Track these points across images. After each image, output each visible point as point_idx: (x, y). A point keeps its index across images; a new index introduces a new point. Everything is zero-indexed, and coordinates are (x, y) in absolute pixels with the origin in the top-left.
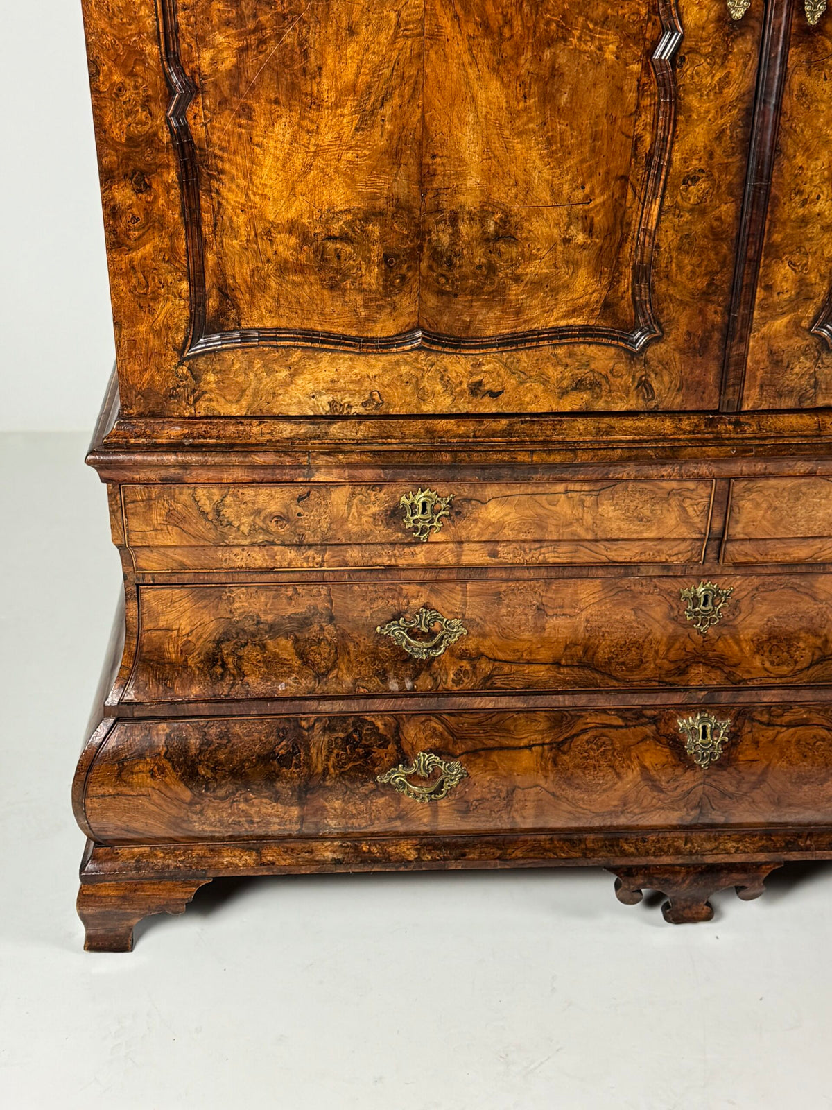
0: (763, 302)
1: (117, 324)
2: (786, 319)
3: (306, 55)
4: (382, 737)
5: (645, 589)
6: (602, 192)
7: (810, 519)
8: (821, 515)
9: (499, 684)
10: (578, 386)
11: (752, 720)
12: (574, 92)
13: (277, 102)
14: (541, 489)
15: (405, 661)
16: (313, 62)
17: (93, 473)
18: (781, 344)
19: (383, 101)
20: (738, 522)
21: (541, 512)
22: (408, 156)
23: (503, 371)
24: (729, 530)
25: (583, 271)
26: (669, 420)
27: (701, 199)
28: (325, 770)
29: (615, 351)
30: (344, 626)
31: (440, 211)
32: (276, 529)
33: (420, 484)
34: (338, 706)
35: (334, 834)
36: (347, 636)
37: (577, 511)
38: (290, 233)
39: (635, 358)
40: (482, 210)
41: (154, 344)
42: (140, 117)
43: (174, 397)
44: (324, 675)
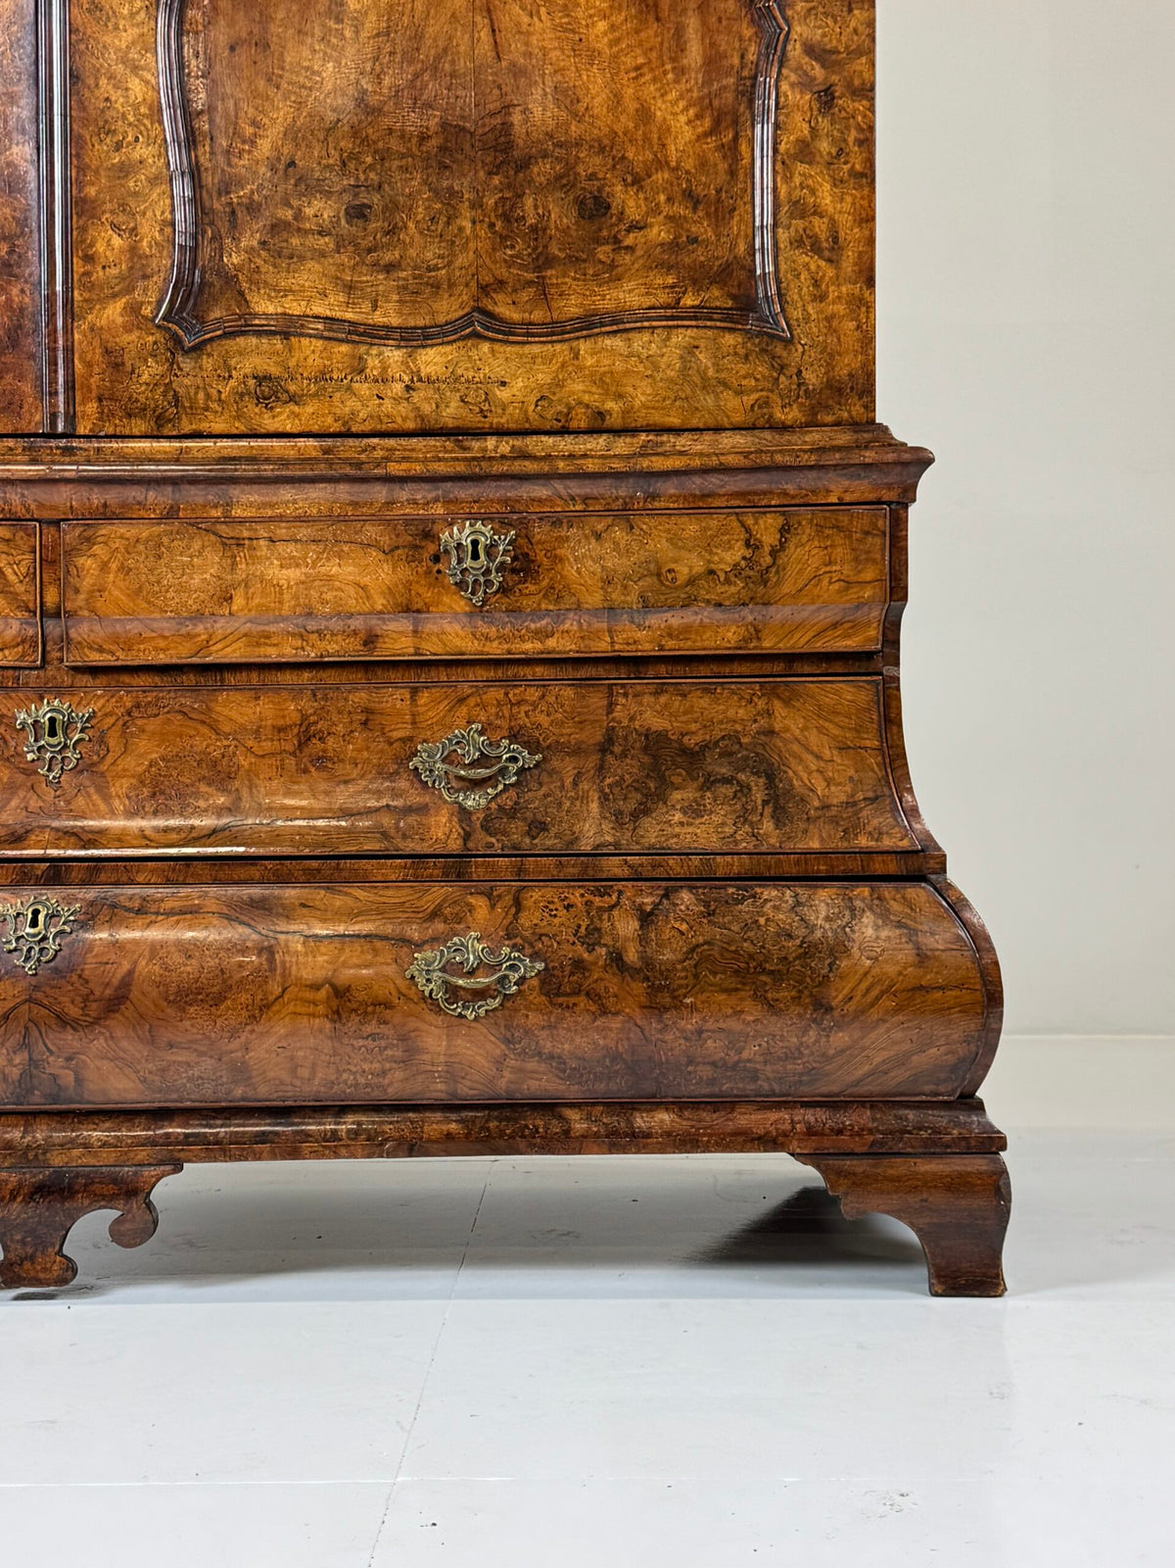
0: (84, 279)
2: (121, 303)
7: (182, 589)
8: (196, 581)
18: (122, 342)
20: (77, 591)
24: (64, 605)
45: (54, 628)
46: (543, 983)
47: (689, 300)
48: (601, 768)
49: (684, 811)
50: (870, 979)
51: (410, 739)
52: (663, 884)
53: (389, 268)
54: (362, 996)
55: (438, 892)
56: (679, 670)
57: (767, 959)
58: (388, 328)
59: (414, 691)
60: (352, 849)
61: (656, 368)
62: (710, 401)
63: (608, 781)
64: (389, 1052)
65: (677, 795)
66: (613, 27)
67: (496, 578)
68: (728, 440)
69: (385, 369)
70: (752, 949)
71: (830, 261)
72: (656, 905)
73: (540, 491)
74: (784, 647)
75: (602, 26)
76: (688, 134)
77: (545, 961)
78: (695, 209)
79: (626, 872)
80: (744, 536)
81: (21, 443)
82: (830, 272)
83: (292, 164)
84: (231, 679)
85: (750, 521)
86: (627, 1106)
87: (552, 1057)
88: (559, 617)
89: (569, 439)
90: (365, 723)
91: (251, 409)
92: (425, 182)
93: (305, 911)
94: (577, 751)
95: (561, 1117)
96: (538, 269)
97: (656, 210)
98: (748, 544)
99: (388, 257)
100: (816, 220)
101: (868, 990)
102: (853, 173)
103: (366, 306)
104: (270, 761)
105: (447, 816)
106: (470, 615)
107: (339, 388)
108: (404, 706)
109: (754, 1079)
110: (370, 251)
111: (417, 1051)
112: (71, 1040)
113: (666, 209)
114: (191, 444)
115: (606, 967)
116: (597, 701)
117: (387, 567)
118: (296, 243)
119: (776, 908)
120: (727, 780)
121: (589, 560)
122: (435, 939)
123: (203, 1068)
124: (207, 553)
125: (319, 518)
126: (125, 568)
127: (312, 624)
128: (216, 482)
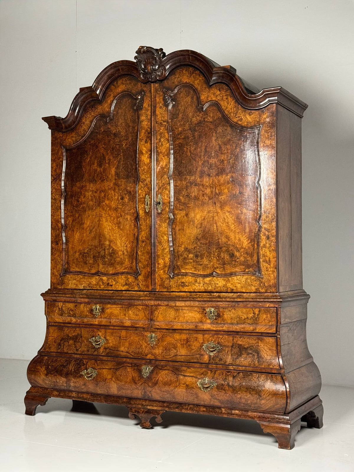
0: (157, 267)
1: (51, 270)
2: (162, 271)
3: (82, 220)
4: (84, 364)
5: (140, 334)
6: (129, 245)
7: (169, 317)
8: (171, 316)
9: (109, 355)
10: (126, 284)
11: (158, 368)
12: (123, 226)
13: (78, 229)
14: (118, 306)
15: (93, 348)
16: (83, 222)
17: (42, 298)
18: (163, 276)
19: (93, 228)
20: (155, 317)
21: (118, 312)
22: (97, 238)
23: (113, 281)
24: (153, 319)
25: (127, 260)
26: (142, 292)
27: (145, 245)
28: (72, 370)
29: (133, 277)
30: (83, 339)
31: (102, 248)
32: (71, 313)
33: (96, 304)
34: (78, 356)
35: (74, 390)
36: (84, 341)
37: (125, 312)
38: (79, 252)
39: (136, 278)
40: (109, 248)
41: (56, 273)
42: (58, 232)
43: (58, 284)
44: (78, 350)
45: (152, 322)
46: (217, 387)
47: (247, 270)
48: (231, 350)
49: (244, 358)
50: (268, 392)
51: (203, 343)
52: (238, 371)
53: (201, 265)
54: (190, 386)
55: (204, 370)
56: (244, 334)
57: (252, 386)
58: (201, 274)
59: (203, 335)
60: (192, 361)
61: (241, 282)
62: (250, 287)
63: (233, 352)
64: (194, 396)
65: (243, 356)
66: (235, 226)
67: (214, 317)
68: (252, 294)
69: (200, 281)
70: (250, 384)
71: (269, 264)
72: (236, 375)
73: (221, 303)
74: (260, 331)
75: (233, 225)
76: (247, 243)
77: (217, 383)
78: (248, 255)
79: (232, 369)
80: (253, 312)
81: (149, 293)
82: (269, 266)
83: (187, 248)
84: (177, 331)
85: (254, 310)
86: (232, 409)
87: (218, 399)
88: (224, 324)
89: (227, 294)
90: (196, 340)
91: (181, 287)
92: (206, 251)
93: (183, 371)
94: (228, 347)
95: (221, 410)
96: (223, 265)
97: (241, 256)
98: (253, 313)
99: (201, 263)
100: (266, 258)
101: (267, 394)
102: (273, 250)
103: (198, 271)
104: (182, 345)
105: (207, 356)
106: (210, 323)
107: (193, 284)
108: (202, 337)
109: (250, 407)
110: (198, 262)
111: (198, 396)
112: (150, 389)
113: (243, 255)
114: (172, 293)
115: (227, 385)
116: (231, 338)
117: (198, 315)
118: (187, 261)
119: (255, 377)
120: (251, 354)
121: (228, 315)
122: (201, 378)
123: (168, 395)
124: (173, 311)
125: (189, 306)
126: (161, 313)
127: (188, 323)
128: (174, 300)
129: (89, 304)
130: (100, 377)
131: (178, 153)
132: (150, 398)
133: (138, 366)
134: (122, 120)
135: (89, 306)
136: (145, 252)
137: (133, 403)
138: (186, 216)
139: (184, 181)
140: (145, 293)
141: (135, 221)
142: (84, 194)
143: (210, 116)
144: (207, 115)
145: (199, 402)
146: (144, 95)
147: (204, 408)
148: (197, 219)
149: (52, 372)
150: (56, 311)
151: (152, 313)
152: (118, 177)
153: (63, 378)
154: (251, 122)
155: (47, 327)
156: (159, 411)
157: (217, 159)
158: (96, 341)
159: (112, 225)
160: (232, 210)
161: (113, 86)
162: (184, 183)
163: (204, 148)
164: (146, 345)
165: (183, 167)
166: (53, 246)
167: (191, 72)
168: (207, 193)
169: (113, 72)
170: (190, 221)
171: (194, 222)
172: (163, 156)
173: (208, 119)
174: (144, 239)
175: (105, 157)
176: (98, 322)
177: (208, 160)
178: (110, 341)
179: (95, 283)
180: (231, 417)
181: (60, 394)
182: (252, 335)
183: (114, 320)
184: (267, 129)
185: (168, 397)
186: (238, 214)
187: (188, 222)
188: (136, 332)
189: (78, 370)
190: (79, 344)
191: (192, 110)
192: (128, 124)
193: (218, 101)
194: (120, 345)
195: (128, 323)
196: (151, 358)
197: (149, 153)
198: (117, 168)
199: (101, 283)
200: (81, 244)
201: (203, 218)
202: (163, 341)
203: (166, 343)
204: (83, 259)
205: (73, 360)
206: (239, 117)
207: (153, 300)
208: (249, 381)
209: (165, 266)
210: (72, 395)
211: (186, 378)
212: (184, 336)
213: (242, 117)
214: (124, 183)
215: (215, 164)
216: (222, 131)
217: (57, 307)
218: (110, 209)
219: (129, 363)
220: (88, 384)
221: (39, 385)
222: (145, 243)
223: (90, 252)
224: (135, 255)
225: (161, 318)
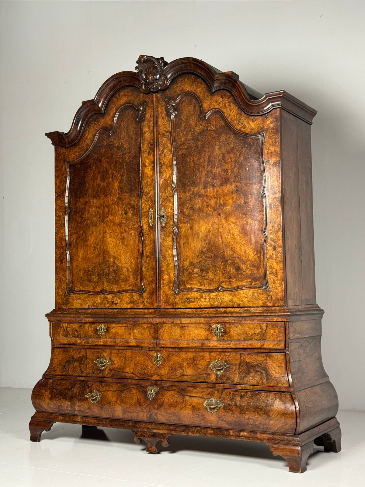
0: (162, 283)
1: (56, 289)
2: (167, 287)
3: (86, 237)
4: (89, 386)
5: (146, 354)
6: (133, 261)
7: (175, 335)
8: (177, 334)
9: (114, 376)
10: (131, 302)
11: (163, 389)
12: (127, 242)
13: (82, 246)
14: (122, 325)
15: (99, 370)
16: (87, 239)
17: (46, 319)
18: (168, 293)
19: (98, 245)
20: (160, 335)
21: (123, 331)
22: (101, 255)
23: (117, 299)
24: (159, 337)
25: (131, 277)
26: (147, 310)
27: (149, 261)
28: (76, 393)
29: (137, 294)
30: (88, 360)
31: (107, 265)
32: (76, 334)
33: (100, 323)
34: (83, 379)
35: (79, 414)
36: (89, 363)
37: (129, 331)
38: (83, 270)
39: (141, 296)
40: (113, 265)
41: (61, 293)
42: (62, 250)
43: (63, 304)
44: (83, 372)
45: (158, 341)
46: (224, 407)
47: (253, 284)
48: (239, 368)
49: (252, 377)
50: (276, 411)
51: (209, 361)
52: (246, 390)
53: (207, 279)
54: (197, 407)
55: (211, 389)
56: (252, 351)
57: (260, 406)
58: (206, 289)
59: (210, 353)
60: (199, 381)
61: (248, 296)
62: (257, 302)
63: (240, 371)
64: (201, 418)
65: (251, 374)
67: (221, 334)
68: (259, 309)
69: (206, 297)
70: (258, 404)
71: (276, 276)
72: (244, 394)
73: (228, 319)
74: (268, 347)
75: (239, 237)
76: (253, 255)
77: (224, 403)
78: (254, 268)
79: (240, 388)
80: (260, 327)
81: (154, 310)
82: (276, 279)
83: (192, 263)
84: (183, 350)
85: (261, 325)
86: (240, 431)
87: (226, 421)
88: (231, 341)
89: (234, 309)
90: (203, 358)
91: (186, 304)
92: (212, 265)
93: (190, 392)
94: (235, 365)
95: (229, 432)
96: (229, 279)
97: (247, 268)
98: (261, 329)
100: (273, 269)
101: (276, 413)
102: (279, 261)
103: (203, 286)
104: (189, 364)
105: (214, 376)
106: (217, 340)
107: (199, 300)
108: (208, 356)
109: (259, 428)
110: (204, 276)
111: (205, 418)
112: (156, 411)
113: (249, 268)
114: (177, 310)
115: (234, 406)
116: (238, 356)
117: (204, 332)
118: (193, 276)
119: (263, 397)
120: (259, 372)
121: (235, 331)
122: (208, 398)
123: (174, 418)
124: (178, 329)
125: (194, 323)
126: (167, 332)
127: (194, 341)
128: (179, 317)
129: (94, 324)
130: (105, 400)
131: (181, 165)
132: (157, 421)
133: (143, 387)
134: (125, 132)
135: (94, 326)
136: (149, 267)
137: (139, 427)
138: (191, 229)
139: (188, 193)
140: (150, 310)
141: (139, 236)
142: (88, 210)
143: (213, 125)
144: (210, 123)
145: (206, 425)
146: (147, 106)
147: (211, 430)
148: (201, 232)
149: (56, 396)
150: (61, 332)
151: (157, 331)
152: (121, 191)
153: (67, 402)
154: (255, 128)
155: (52, 349)
156: (165, 435)
157: (220, 168)
158: (101, 363)
159: (116, 241)
160: (237, 221)
161: (115, 99)
162: (187, 194)
163: (208, 158)
164: (151, 365)
165: (187, 179)
166: (58, 264)
167: (192, 80)
168: (212, 204)
169: (115, 84)
170: (195, 234)
171: (198, 234)
172: (167, 168)
173: (211, 128)
174: (149, 254)
175: (108, 171)
176: (103, 343)
177: (211, 170)
178: (116, 362)
179: (99, 301)
180: (239, 439)
181: (65, 418)
182: (259, 351)
183: (119, 340)
184: (271, 135)
185: (174, 420)
186: (243, 225)
187: (192, 235)
188: (142, 352)
189: (82, 393)
190: (84, 366)
191: (195, 119)
192: (131, 136)
193: (221, 108)
194: (126, 366)
195: (133, 343)
196: (157, 379)
197: (152, 165)
198: (121, 182)
199: (106, 302)
200: (85, 261)
201: (207, 230)
202: (168, 360)
203: (172, 362)
204: (88, 277)
205: (78, 383)
206: (242, 124)
207: (158, 317)
208: (257, 400)
209: (170, 282)
210: (77, 420)
211: (193, 398)
212: (190, 355)
213: (246, 124)
214: (128, 197)
215: (219, 173)
216: (226, 139)
217: (62, 328)
218: (114, 225)
219: (134, 385)
220: (92, 407)
221: (44, 410)
222: (149, 258)
223: (94, 269)
224: (139, 271)
225: (167, 337)
